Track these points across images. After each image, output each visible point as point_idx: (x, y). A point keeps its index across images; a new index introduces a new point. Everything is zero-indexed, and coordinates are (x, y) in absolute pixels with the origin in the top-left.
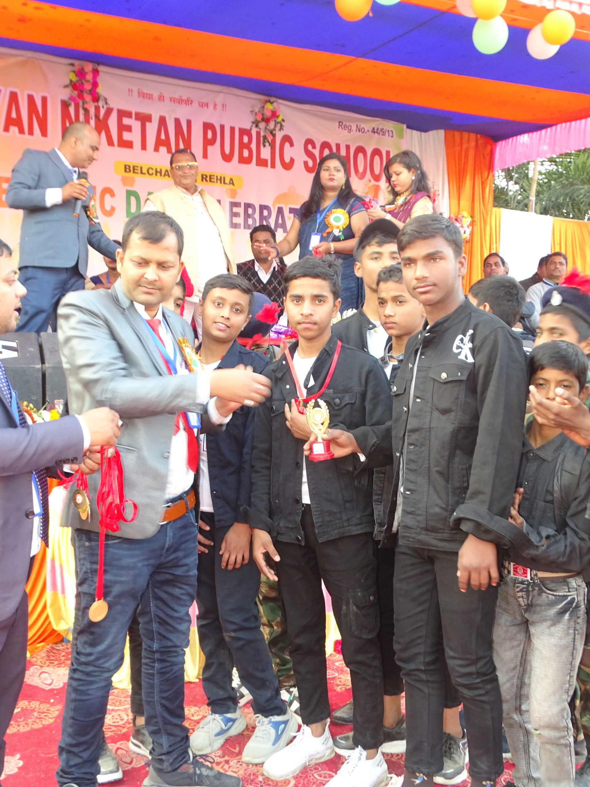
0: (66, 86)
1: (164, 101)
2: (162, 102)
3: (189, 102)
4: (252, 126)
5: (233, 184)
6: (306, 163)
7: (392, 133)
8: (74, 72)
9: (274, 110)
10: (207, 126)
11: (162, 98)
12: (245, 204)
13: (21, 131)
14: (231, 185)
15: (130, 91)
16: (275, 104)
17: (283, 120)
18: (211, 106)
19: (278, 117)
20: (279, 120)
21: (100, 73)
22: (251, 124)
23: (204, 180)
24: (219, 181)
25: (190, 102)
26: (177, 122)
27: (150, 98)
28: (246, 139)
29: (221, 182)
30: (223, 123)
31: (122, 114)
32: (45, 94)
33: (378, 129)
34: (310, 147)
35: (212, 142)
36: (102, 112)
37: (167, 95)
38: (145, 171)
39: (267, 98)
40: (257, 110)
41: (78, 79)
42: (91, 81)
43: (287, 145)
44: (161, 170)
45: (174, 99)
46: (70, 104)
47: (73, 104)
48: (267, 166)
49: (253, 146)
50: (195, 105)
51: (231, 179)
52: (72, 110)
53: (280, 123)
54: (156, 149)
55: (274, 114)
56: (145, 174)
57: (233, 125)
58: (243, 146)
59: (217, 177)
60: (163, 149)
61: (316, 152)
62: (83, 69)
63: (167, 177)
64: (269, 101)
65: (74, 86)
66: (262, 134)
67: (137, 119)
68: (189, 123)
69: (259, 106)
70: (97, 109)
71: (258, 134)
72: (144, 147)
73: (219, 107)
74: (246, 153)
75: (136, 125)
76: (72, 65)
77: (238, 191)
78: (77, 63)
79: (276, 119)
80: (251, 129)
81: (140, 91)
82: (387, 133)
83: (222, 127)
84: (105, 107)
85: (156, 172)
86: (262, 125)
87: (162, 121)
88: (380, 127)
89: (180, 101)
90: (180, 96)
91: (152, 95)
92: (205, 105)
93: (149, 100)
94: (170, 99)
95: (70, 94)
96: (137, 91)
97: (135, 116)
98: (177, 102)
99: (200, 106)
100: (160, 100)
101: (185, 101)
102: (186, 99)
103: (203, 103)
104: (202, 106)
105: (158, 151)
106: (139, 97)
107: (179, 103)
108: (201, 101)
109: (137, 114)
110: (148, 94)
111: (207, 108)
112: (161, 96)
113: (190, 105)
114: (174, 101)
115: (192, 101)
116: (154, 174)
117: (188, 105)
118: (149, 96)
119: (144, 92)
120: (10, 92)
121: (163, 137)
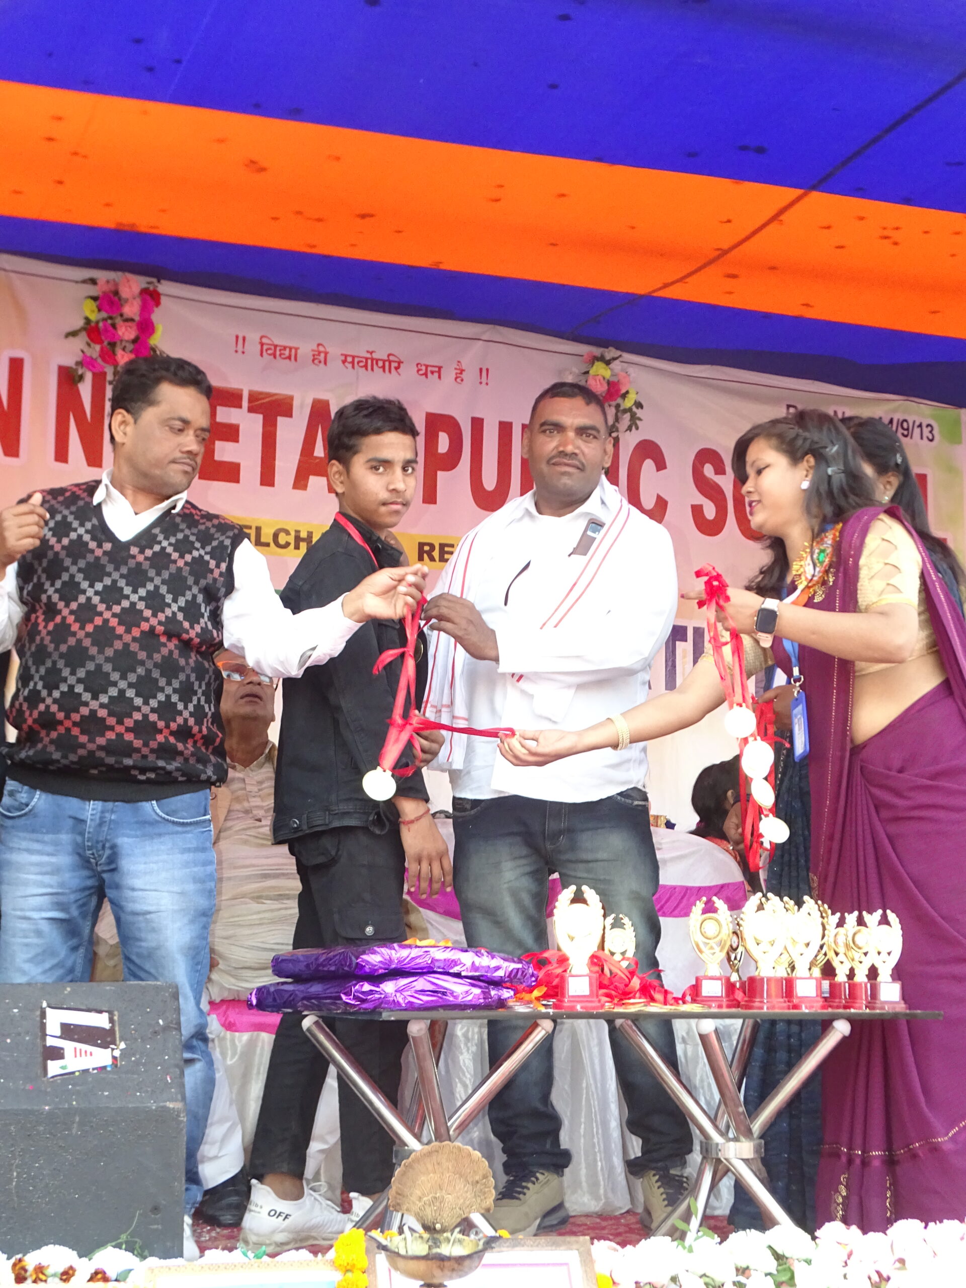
0: (73, 334)
1: (325, 363)
2: (322, 365)
3: (391, 364)
6: (697, 510)
7: (931, 432)
8: (95, 299)
9: (615, 379)
11: (322, 357)
15: (241, 340)
16: (616, 365)
17: (639, 405)
18: (449, 374)
19: (624, 396)
20: (628, 403)
21: (163, 300)
23: (425, 556)
25: (394, 365)
27: (289, 358)
30: (478, 415)
32: (18, 354)
33: (891, 421)
34: (708, 470)
35: (451, 461)
37: (335, 351)
38: (266, 536)
39: (597, 351)
41: (104, 315)
42: (137, 318)
43: (648, 465)
44: (310, 535)
45: (354, 357)
46: (81, 378)
47: (89, 376)
50: (409, 371)
52: (85, 390)
53: (630, 410)
54: (300, 482)
55: (614, 391)
56: (268, 545)
57: (505, 419)
60: (318, 483)
61: (726, 484)
62: (116, 293)
64: (601, 359)
65: (92, 331)
67: (251, 410)
69: (576, 370)
72: (267, 478)
73: (470, 376)
75: (250, 424)
76: (93, 281)
78: (102, 276)
79: (619, 400)
81: (265, 340)
82: (917, 431)
83: (477, 424)
85: (298, 539)
87: (321, 415)
88: (897, 417)
89: (369, 363)
90: (368, 352)
91: (296, 349)
92: (432, 373)
93: (287, 361)
94: (343, 358)
95: (83, 351)
96: (258, 340)
97: (250, 401)
98: (361, 364)
99: (421, 372)
100: (316, 361)
101: (380, 364)
102: (386, 358)
103: (427, 366)
104: (426, 374)
105: (304, 487)
106: (262, 355)
107: (366, 367)
108: (422, 363)
109: (254, 397)
110: (285, 348)
111: (440, 377)
112: (320, 353)
113: (393, 369)
114: (353, 363)
115: (400, 363)
116: (292, 546)
117: (390, 371)
118: (287, 352)
119: (276, 342)
121: (319, 451)
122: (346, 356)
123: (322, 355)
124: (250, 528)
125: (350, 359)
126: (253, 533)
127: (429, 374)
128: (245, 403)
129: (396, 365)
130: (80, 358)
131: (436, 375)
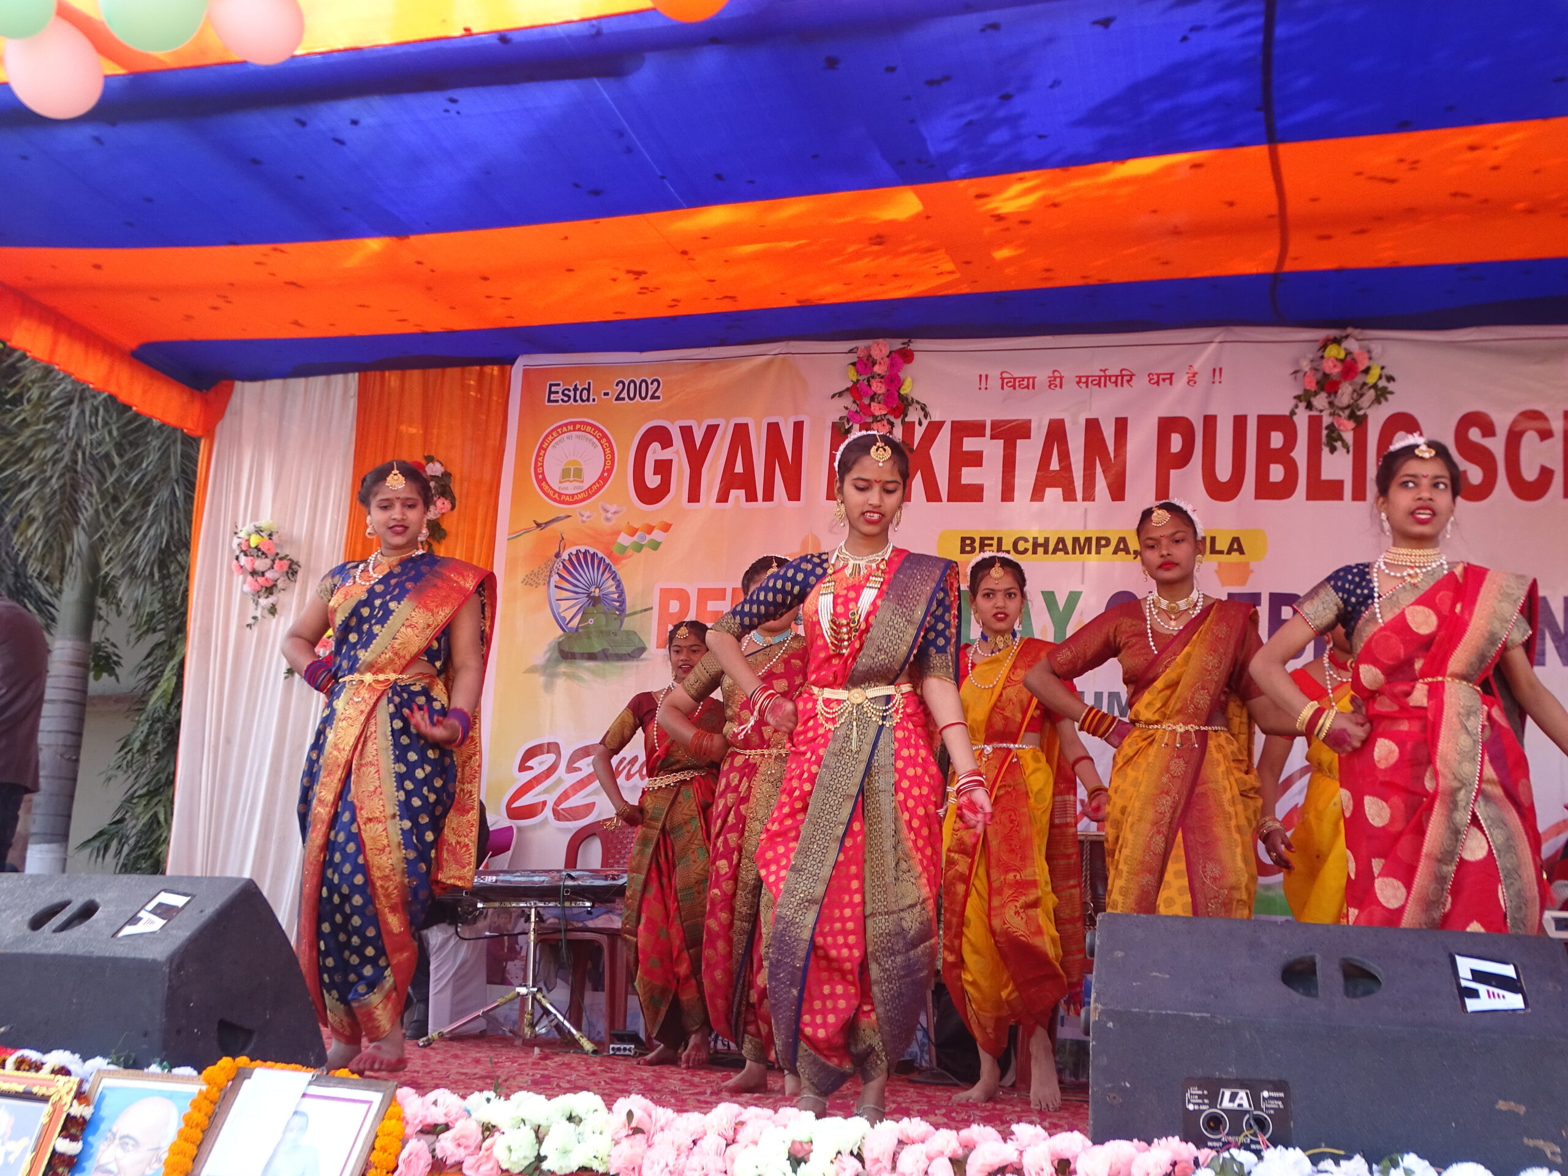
1: (1061, 387)
2: (1058, 388)
3: (1124, 378)
4: (1296, 406)
5: (1241, 551)
8: (854, 364)
9: (1351, 358)
10: (1167, 426)
11: (1057, 382)
12: (1272, 596)
13: (751, 497)
14: (1235, 554)
15: (983, 379)
16: (1352, 345)
17: (1390, 379)
18: (1181, 379)
19: (1367, 371)
20: (1371, 379)
21: (917, 355)
22: (1293, 402)
25: (1126, 378)
26: (1093, 427)
27: (1027, 387)
28: (1277, 440)
30: (1211, 412)
31: (962, 430)
34: (1474, 434)
35: (1183, 459)
36: (919, 432)
37: (1069, 373)
39: (1329, 333)
40: (1306, 366)
41: (862, 376)
42: (887, 375)
45: (1087, 377)
48: (1339, 496)
49: (1300, 454)
50: (1141, 382)
51: (1236, 540)
53: (1376, 385)
54: (1037, 494)
55: (1349, 368)
57: (1240, 412)
58: (1266, 456)
60: (1053, 494)
61: (1497, 446)
62: (870, 356)
63: (1060, 554)
64: (1336, 339)
66: (1327, 420)
67: (993, 437)
68: (1121, 425)
69: (1311, 356)
70: (909, 428)
71: (1314, 423)
72: (1007, 494)
73: (1203, 379)
74: (1277, 473)
75: (992, 449)
76: (854, 351)
77: (1252, 566)
78: (863, 344)
79: (1360, 379)
80: (1293, 413)
81: (1005, 375)
83: (1210, 422)
84: (925, 423)
85: (1036, 545)
86: (1320, 401)
87: (1056, 433)
89: (1102, 380)
90: (1101, 370)
91: (1034, 378)
92: (1164, 380)
93: (1026, 390)
94: (1078, 379)
95: (846, 408)
96: (999, 377)
97: (992, 429)
98: (1095, 382)
99: (1153, 382)
100: (1052, 387)
101: (1113, 379)
102: (1118, 374)
103: (1158, 375)
104: (1158, 383)
105: (1041, 499)
106: (1002, 388)
107: (1099, 384)
108: (1154, 372)
109: (995, 425)
110: (1023, 379)
111: (1171, 384)
112: (1055, 378)
113: (1126, 384)
114: (1087, 383)
115: (1131, 376)
116: (1030, 551)
117: (1122, 385)
118: (1025, 383)
119: (1015, 375)
120: (736, 425)
121: (1055, 465)
122: (1080, 377)
123: (1058, 380)
124: (992, 539)
125: (1084, 380)
126: (995, 542)
127: (1161, 382)
128: (988, 432)
130: (845, 413)
131: (1168, 381)
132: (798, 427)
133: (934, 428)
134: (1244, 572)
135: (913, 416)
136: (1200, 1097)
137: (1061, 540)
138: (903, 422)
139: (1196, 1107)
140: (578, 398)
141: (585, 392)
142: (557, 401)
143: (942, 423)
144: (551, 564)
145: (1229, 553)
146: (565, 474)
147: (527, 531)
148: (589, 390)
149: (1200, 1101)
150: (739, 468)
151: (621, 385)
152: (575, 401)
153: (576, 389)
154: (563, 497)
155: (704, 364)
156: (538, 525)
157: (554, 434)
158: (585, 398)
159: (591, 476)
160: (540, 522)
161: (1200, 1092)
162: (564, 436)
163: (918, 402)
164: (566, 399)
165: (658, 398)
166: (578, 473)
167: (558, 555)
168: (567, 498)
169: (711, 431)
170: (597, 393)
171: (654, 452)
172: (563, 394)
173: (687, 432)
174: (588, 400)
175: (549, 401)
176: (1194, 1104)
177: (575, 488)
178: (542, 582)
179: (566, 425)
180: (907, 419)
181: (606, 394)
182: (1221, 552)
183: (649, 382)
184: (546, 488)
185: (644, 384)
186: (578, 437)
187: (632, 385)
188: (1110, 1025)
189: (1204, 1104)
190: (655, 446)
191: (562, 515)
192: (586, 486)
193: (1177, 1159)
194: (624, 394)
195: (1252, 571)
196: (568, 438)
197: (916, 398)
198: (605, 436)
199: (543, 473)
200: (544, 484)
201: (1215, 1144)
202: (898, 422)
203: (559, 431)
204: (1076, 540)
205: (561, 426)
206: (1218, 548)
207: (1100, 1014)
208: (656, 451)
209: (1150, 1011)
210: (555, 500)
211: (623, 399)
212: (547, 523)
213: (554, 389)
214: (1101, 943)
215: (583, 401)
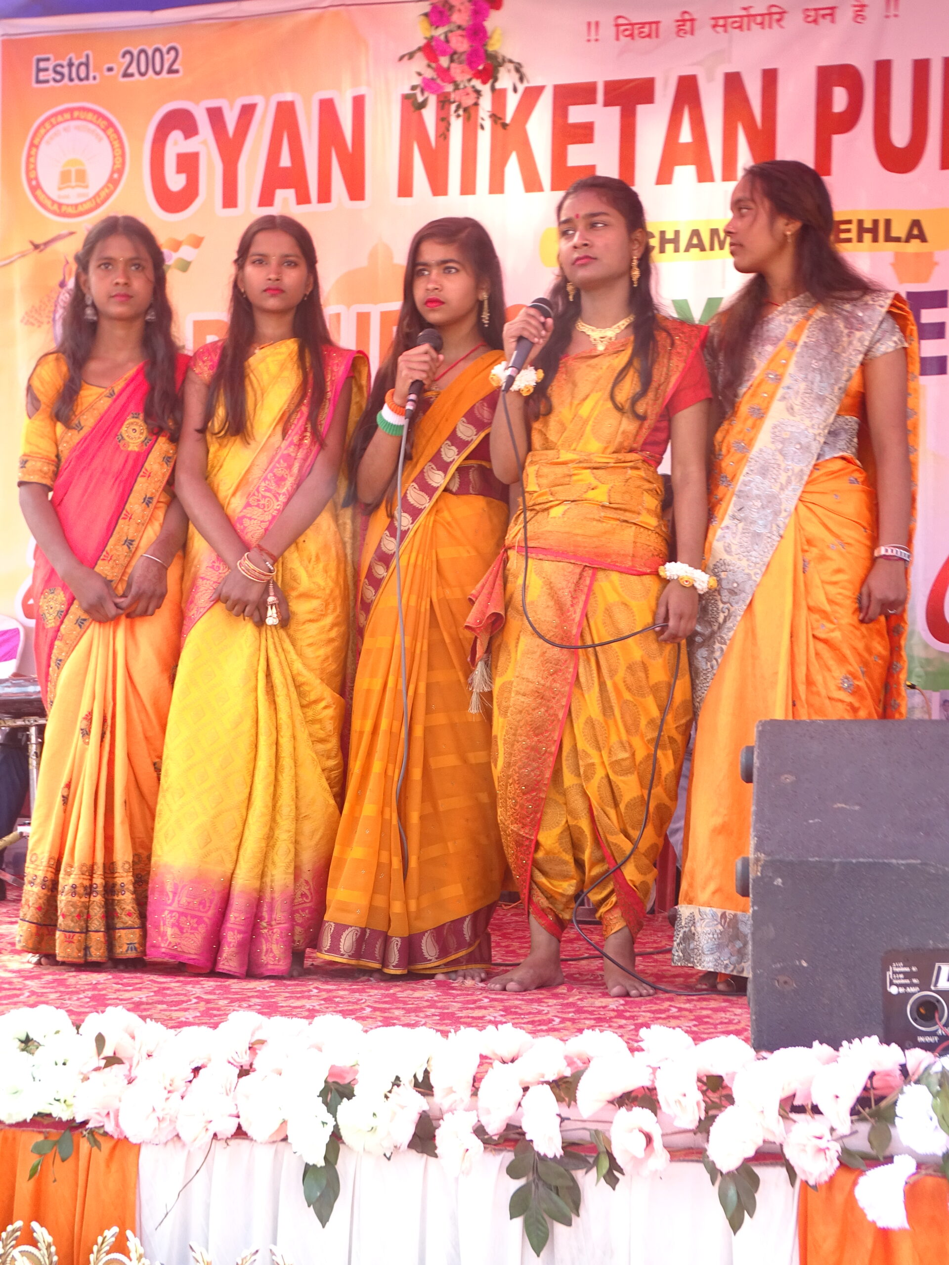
0: (409, 56)
1: (692, 33)
2: (688, 36)
3: (773, 17)
5: (922, 238)
10: (828, 77)
11: (688, 26)
13: (302, 197)
14: (915, 243)
15: (593, 26)
18: (845, 15)
24: (867, 237)
25: (775, 18)
26: (733, 83)
27: (649, 36)
29: (875, 239)
30: (884, 56)
31: (567, 96)
32: (357, 91)
35: (848, 120)
36: (512, 102)
37: (702, 15)
41: (435, 30)
44: (677, 233)
45: (725, 18)
46: (423, 105)
47: (433, 100)
50: (794, 21)
51: (916, 223)
52: (429, 115)
54: (664, 177)
57: (923, 55)
59: (860, 222)
60: (685, 173)
62: (446, 3)
63: (695, 251)
65: (431, 50)
67: (607, 104)
68: (770, 78)
70: (499, 96)
73: (874, 9)
75: (606, 119)
77: (938, 256)
81: (621, 21)
83: (883, 69)
84: (521, 88)
87: (687, 93)
89: (744, 21)
90: (745, 9)
91: (657, 23)
92: (824, 16)
93: (647, 39)
94: (713, 22)
96: (613, 23)
97: (606, 93)
98: (736, 25)
99: (810, 19)
100: (681, 34)
101: (759, 19)
102: (765, 12)
103: (816, 10)
104: (816, 21)
105: (670, 181)
106: (617, 39)
107: (740, 27)
108: (810, 6)
109: (609, 87)
110: (643, 24)
111: (833, 21)
112: (684, 21)
113: (775, 25)
114: (725, 26)
115: (782, 13)
117: (771, 26)
118: (646, 30)
119: (634, 21)
120: (280, 105)
121: (686, 136)
122: (716, 19)
123: (688, 24)
127: (821, 20)
128: (600, 96)
129: (777, 17)
130: (417, 81)
131: (829, 18)
132: (359, 103)
133: (532, 95)
134: (927, 264)
135: (506, 79)
136: (907, 975)
137: (696, 233)
138: (493, 89)
139: (902, 990)
140: (74, 75)
141: (83, 68)
142: (47, 81)
143: (540, 90)
144: (54, 295)
145: (907, 240)
146: (65, 177)
147: (23, 255)
148: (87, 65)
149: (907, 981)
150: (285, 161)
151: (128, 57)
152: (71, 80)
153: (71, 65)
154: (64, 209)
155: (234, 24)
156: (36, 247)
157: (48, 125)
158: (83, 75)
159: (97, 178)
160: (38, 241)
161: (907, 969)
162: (60, 127)
163: (511, 61)
164: (58, 77)
165: (177, 71)
166: (81, 176)
167: (62, 284)
168: (70, 210)
169: (248, 111)
170: (98, 69)
171: (176, 143)
172: (56, 72)
173: (215, 115)
174: (87, 78)
175: (38, 81)
176: (898, 986)
177: (79, 195)
178: (45, 320)
179: (61, 113)
180: (499, 85)
181: (110, 69)
182: (898, 240)
183: (164, 50)
184: (42, 197)
185: (158, 55)
186: (77, 128)
187: (143, 57)
188: (779, 881)
189: (912, 985)
190: (176, 136)
191: (64, 231)
192: (92, 191)
193: (877, 1069)
194: (133, 69)
195: (936, 264)
196: (66, 130)
197: (509, 56)
198: (111, 124)
199: (36, 179)
200: (39, 192)
201: (929, 1039)
202: (486, 89)
203: (51, 122)
204: (714, 232)
205: (55, 115)
206: (894, 233)
207: (763, 866)
208: (176, 144)
209: (835, 860)
210: (54, 213)
211: (132, 75)
212: (47, 244)
213: (42, 65)
214: (762, 764)
215: (81, 80)
